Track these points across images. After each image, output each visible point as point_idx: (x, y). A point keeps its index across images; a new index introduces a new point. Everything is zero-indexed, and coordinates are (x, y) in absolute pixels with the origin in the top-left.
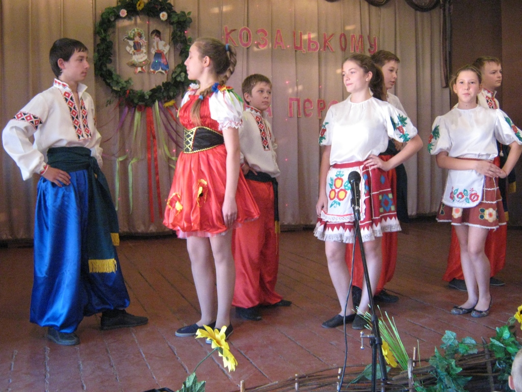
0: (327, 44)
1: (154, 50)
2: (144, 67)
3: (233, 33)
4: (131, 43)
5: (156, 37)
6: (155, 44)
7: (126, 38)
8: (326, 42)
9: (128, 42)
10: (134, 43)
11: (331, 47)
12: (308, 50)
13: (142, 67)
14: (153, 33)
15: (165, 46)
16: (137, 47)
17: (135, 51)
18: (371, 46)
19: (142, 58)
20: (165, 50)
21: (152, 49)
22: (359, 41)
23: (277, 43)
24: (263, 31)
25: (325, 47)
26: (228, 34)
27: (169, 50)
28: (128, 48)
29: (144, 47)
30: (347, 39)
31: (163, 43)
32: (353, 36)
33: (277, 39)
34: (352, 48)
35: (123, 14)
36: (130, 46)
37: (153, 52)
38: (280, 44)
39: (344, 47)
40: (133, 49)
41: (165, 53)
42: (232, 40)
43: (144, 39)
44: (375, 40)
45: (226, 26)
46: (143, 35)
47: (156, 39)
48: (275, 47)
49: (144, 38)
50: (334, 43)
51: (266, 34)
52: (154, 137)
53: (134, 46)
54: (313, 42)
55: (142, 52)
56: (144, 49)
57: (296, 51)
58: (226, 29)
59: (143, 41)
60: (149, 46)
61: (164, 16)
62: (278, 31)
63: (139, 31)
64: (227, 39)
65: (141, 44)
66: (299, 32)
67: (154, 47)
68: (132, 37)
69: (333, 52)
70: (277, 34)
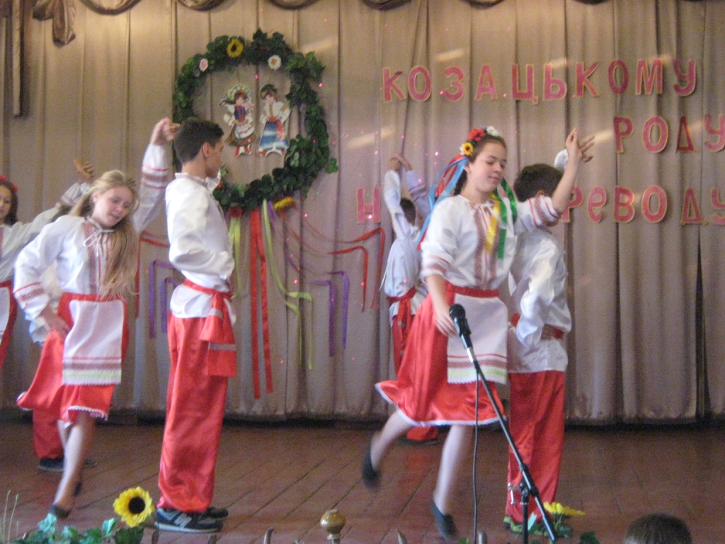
0: (584, 84)
1: (265, 118)
2: (249, 146)
3: (399, 77)
4: (231, 108)
5: (268, 97)
6: (267, 108)
7: (224, 101)
8: (580, 80)
9: (226, 108)
10: (236, 108)
11: (592, 90)
12: (547, 97)
13: (246, 146)
14: (263, 90)
15: (283, 109)
16: (240, 114)
17: (237, 121)
18: (681, 80)
19: (246, 132)
20: (282, 115)
21: (262, 116)
22: (653, 72)
23: (483, 90)
24: (456, 71)
25: (580, 89)
26: (389, 82)
27: (290, 116)
28: (226, 118)
29: (250, 114)
30: (630, 70)
31: (280, 105)
32: (642, 64)
33: (482, 82)
34: (638, 85)
35: (204, 66)
36: (229, 113)
37: (263, 120)
38: (487, 90)
39: (619, 86)
40: (233, 118)
41: (282, 121)
42: (396, 89)
43: (250, 101)
44: (691, 65)
45: (386, 68)
46: (249, 95)
47: (270, 99)
48: (478, 96)
49: (250, 99)
50: (599, 82)
51: (461, 77)
52: (263, 259)
53: (236, 114)
54: (554, 81)
55: (247, 121)
56: (250, 118)
57: (517, 102)
58: (387, 73)
59: (248, 105)
60: (258, 112)
61: (275, 62)
62: (486, 68)
63: (243, 89)
64: (387, 90)
65: (246, 109)
66: (527, 65)
67: (265, 113)
68: (232, 99)
69: (596, 97)
70: (483, 72)
